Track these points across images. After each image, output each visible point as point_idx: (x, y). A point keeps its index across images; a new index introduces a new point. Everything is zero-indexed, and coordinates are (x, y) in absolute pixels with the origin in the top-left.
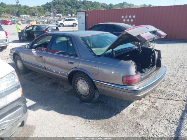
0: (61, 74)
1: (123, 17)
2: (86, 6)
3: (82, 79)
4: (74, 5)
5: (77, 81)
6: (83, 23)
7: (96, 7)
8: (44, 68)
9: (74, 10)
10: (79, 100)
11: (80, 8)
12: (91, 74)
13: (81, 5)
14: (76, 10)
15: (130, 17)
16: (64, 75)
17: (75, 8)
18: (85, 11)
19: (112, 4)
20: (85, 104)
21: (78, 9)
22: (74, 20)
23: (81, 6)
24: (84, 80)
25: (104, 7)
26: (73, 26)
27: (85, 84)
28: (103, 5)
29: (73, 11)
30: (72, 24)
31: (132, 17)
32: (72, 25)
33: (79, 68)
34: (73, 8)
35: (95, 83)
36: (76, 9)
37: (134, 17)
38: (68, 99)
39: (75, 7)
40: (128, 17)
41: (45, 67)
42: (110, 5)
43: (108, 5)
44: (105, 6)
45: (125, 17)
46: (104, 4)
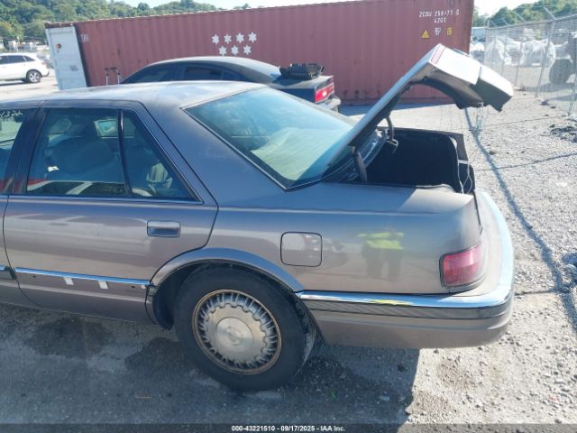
0: (112, 289)
1: (216, 39)
2: (57, 12)
3: (228, 295)
4: (9, 10)
5: (205, 307)
6: (74, 68)
7: (94, 16)
8: (8, 274)
9: (13, 26)
10: (216, 385)
11: (36, 18)
12: (283, 266)
13: (37, 7)
14: (20, 27)
15: (240, 38)
16: (133, 290)
17: (13, 19)
18: (75, 25)
19: (146, 5)
20: (259, 401)
21: (29, 22)
22: (29, 59)
23: (37, 11)
24: (242, 297)
25: (120, 14)
26: (26, 81)
27: (250, 314)
28: (118, 8)
29: (10, 30)
30: (24, 76)
31: (246, 38)
32: (22, 79)
33: (211, 250)
34: (7, 19)
35: (309, 305)
36: (20, 22)
37: (253, 37)
38: (170, 395)
39: (13, 14)
40: (234, 38)
41: (9, 269)
42: (139, 6)
43: (135, 8)
44: (125, 11)
45: (222, 40)
46: (121, 4)
